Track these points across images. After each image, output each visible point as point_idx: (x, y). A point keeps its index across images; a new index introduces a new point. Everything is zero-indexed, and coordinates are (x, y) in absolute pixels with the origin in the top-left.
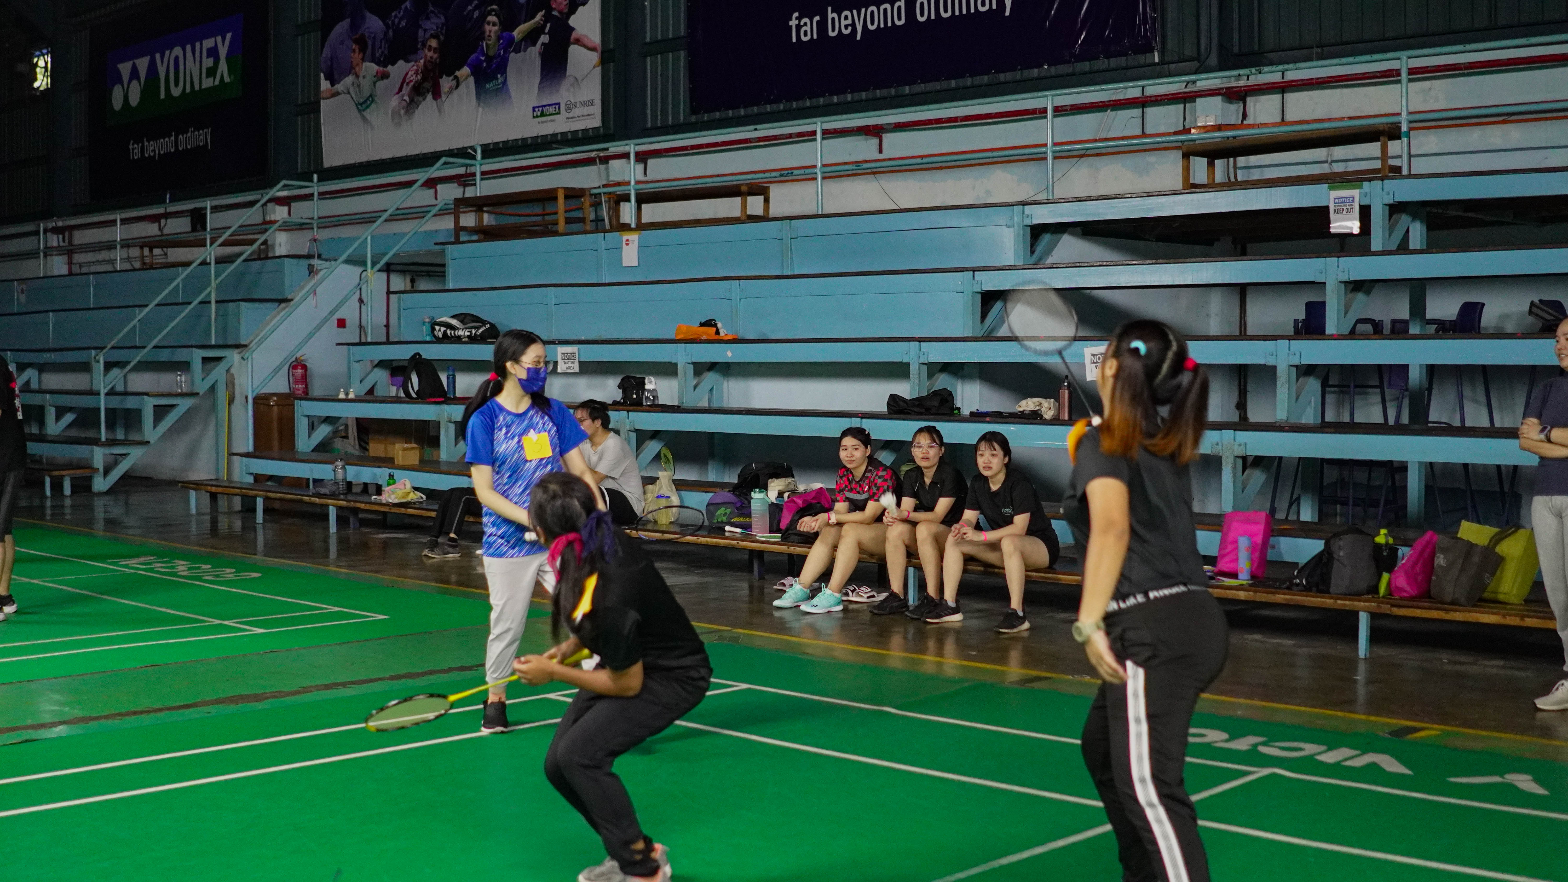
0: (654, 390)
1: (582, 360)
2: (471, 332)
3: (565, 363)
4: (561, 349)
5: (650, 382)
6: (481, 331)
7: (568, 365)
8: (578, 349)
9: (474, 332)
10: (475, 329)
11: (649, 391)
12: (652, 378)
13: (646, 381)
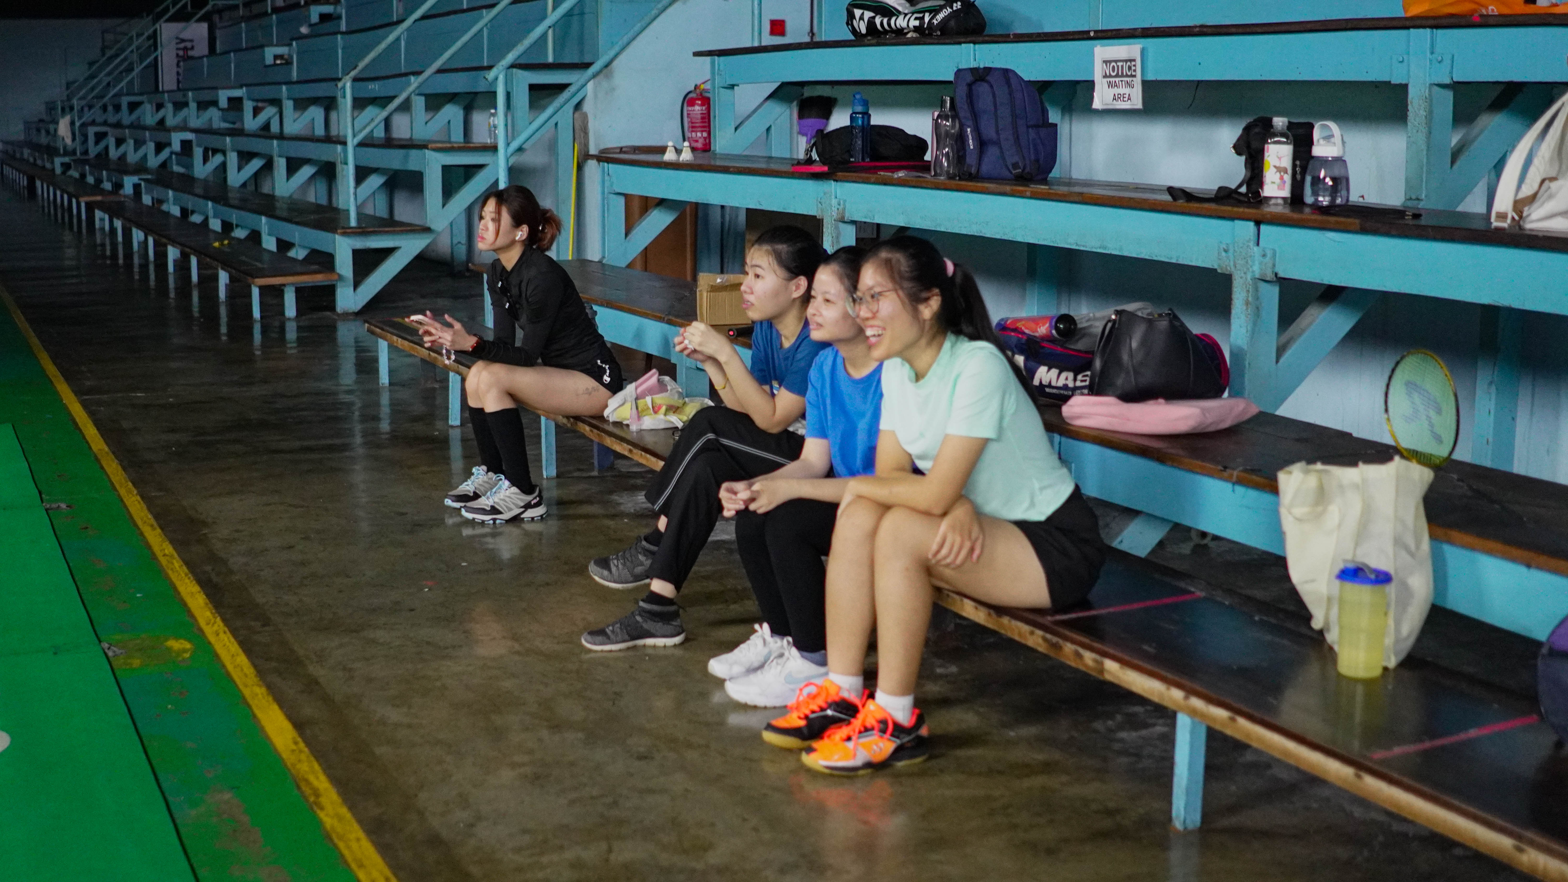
0: (1339, 161)
1: (1150, 77)
2: (921, 19)
3: (1110, 85)
4: (1104, 51)
5: (1329, 138)
6: (940, 16)
7: (1116, 91)
8: (1143, 52)
9: (927, 18)
10: (930, 12)
11: (1324, 162)
12: (1332, 125)
13: (1317, 134)
